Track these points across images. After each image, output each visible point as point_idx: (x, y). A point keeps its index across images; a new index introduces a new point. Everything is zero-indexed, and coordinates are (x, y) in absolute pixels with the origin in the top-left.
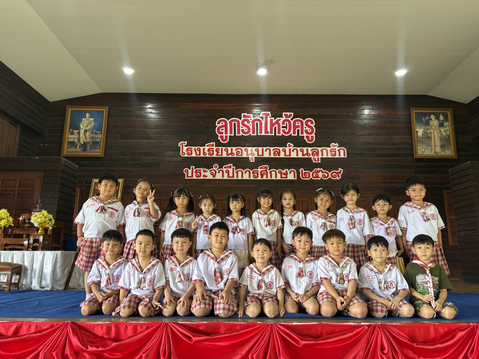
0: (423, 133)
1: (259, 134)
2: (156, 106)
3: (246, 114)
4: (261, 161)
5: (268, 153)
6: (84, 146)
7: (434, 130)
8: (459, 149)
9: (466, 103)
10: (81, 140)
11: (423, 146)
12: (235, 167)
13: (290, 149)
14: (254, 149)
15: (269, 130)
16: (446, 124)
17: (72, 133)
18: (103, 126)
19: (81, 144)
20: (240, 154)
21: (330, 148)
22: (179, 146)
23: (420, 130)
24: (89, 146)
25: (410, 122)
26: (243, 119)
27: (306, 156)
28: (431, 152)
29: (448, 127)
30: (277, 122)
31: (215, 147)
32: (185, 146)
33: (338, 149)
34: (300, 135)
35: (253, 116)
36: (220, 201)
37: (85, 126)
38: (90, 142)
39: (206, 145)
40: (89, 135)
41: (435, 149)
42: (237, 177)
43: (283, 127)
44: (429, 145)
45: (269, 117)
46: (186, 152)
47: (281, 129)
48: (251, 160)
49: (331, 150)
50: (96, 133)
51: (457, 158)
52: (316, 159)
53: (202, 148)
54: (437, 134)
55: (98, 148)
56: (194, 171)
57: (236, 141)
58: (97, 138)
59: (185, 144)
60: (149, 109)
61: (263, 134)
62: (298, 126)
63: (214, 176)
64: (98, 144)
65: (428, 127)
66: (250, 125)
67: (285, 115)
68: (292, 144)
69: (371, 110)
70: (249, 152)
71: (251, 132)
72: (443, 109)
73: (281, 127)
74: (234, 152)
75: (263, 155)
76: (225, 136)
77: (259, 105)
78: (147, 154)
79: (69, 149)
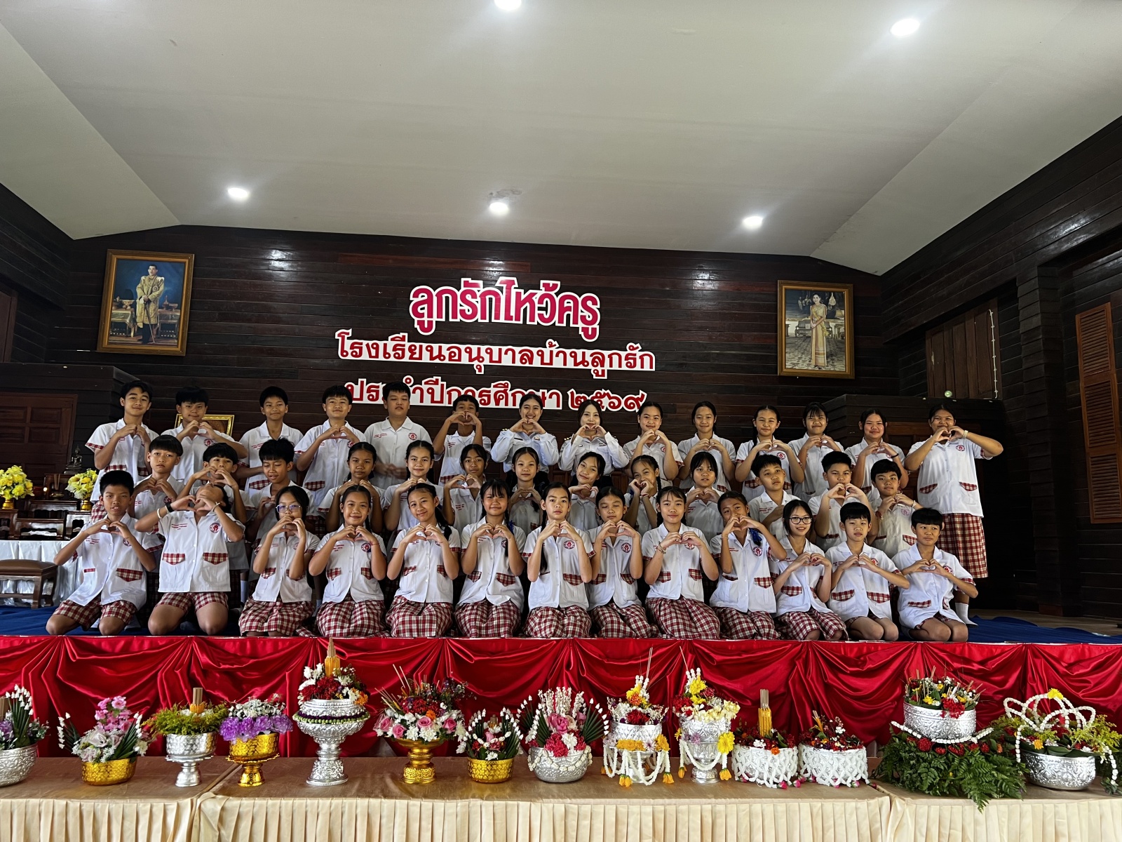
0: (798, 328)
1: (493, 320)
2: (292, 256)
3: (469, 280)
4: (495, 373)
5: (509, 357)
6: (145, 332)
7: (817, 323)
8: (858, 361)
9: (879, 274)
10: (137, 320)
11: (796, 354)
12: (445, 383)
13: (551, 352)
14: (483, 348)
15: (513, 313)
16: (839, 313)
17: (120, 306)
18: (184, 293)
19: (138, 328)
20: (456, 358)
21: (626, 353)
22: (337, 337)
23: (793, 322)
24: (155, 333)
25: (775, 308)
26: (463, 289)
27: (581, 367)
28: (809, 365)
29: (843, 319)
30: (529, 299)
31: (408, 342)
32: (348, 338)
33: (639, 354)
34: (572, 325)
35: (484, 284)
37: (146, 292)
38: (156, 325)
39: (390, 338)
40: (155, 310)
41: (816, 360)
43: (540, 309)
44: (806, 351)
45: (515, 288)
46: (350, 351)
47: (537, 312)
48: (477, 370)
49: (627, 355)
50: (169, 308)
51: (853, 378)
52: (599, 372)
53: (381, 344)
54: (823, 331)
55: (170, 338)
56: (366, 388)
57: (449, 332)
58: (172, 318)
59: (348, 334)
60: (277, 262)
61: (502, 320)
62: (569, 309)
64: (174, 330)
66: (477, 302)
67: (544, 285)
68: (556, 343)
69: (704, 282)
70: (474, 355)
71: (479, 316)
72: (836, 284)
73: (536, 309)
74: (445, 353)
75: (500, 361)
76: (428, 321)
77: (495, 262)
78: (272, 352)
79: (113, 338)
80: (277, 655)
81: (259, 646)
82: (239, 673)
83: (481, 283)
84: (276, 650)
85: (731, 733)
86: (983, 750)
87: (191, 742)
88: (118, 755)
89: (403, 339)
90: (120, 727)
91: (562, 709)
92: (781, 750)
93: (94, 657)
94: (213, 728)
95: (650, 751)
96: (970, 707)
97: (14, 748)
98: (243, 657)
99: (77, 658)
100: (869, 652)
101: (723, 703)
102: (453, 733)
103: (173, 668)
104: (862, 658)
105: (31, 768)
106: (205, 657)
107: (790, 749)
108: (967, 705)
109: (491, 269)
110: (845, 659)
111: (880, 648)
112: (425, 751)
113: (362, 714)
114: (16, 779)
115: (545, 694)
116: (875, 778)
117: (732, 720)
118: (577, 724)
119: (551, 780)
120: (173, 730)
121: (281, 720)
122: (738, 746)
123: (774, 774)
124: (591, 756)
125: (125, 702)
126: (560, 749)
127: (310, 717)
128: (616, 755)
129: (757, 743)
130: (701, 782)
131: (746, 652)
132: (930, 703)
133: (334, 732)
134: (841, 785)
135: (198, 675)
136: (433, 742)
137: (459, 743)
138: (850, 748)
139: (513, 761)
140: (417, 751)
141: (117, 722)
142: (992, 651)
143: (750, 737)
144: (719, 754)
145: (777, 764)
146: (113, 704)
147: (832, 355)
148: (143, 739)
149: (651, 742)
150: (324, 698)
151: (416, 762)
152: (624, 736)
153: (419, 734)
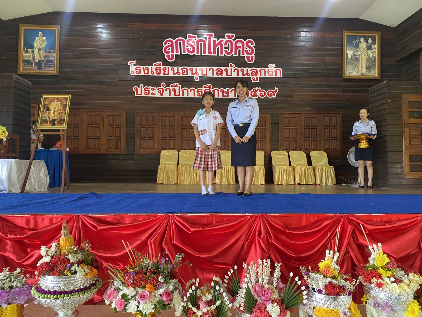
0: (352, 55)
1: (203, 54)
2: (107, 26)
3: (191, 35)
4: (205, 80)
5: (211, 72)
6: (39, 64)
7: (363, 52)
8: (382, 71)
9: (394, 26)
10: (35, 58)
11: (352, 68)
12: (180, 86)
13: (231, 69)
14: (198, 68)
15: (212, 50)
16: (373, 47)
17: (27, 52)
18: (56, 44)
19: (36, 62)
20: (186, 73)
22: (129, 65)
23: (350, 52)
24: (44, 64)
25: (342, 45)
26: (188, 38)
27: (246, 76)
28: (358, 73)
29: (375, 49)
30: (220, 43)
31: (163, 66)
32: (134, 65)
33: (274, 69)
34: (241, 55)
36: (168, 117)
37: (38, 45)
38: (44, 61)
39: (154, 64)
40: (43, 53)
41: (361, 70)
42: (183, 95)
43: (225, 48)
44: (357, 66)
45: (213, 38)
46: (135, 71)
47: (224, 49)
48: (196, 79)
49: (269, 70)
50: (49, 52)
51: (380, 79)
52: (255, 78)
53: (150, 67)
54: (365, 56)
55: (52, 67)
56: (143, 89)
57: (182, 61)
58: (51, 57)
59: (134, 63)
60: (99, 29)
61: (207, 54)
62: (240, 47)
63: (162, 95)
64: (52, 63)
65: (357, 50)
66: (195, 45)
67: (227, 36)
68: (233, 65)
69: (306, 33)
70: (194, 72)
71: (196, 52)
72: (372, 32)
73: (224, 48)
74: (180, 71)
75: (207, 74)
76: (172, 55)
77: (204, 25)
78: (99, 73)
79: (24, 67)
83: (197, 35)
89: (160, 65)
91: (264, 280)
109: (201, 29)
115: (249, 266)
118: (278, 293)
147: (369, 68)
149: (346, 310)
152: (320, 305)
153: (138, 307)
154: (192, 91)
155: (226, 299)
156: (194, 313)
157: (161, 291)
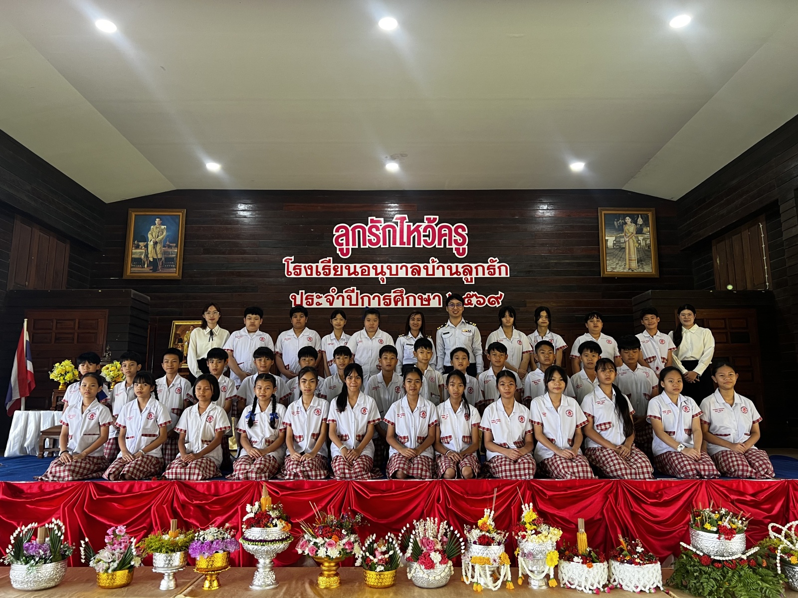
0: (615, 242)
1: (392, 246)
2: (252, 208)
3: (374, 218)
4: (395, 282)
5: (403, 271)
6: (154, 264)
7: (629, 238)
8: (661, 264)
9: (675, 199)
10: (149, 256)
11: (614, 261)
12: (359, 291)
13: (434, 266)
14: (385, 265)
15: (405, 240)
16: (645, 230)
17: (137, 247)
18: (180, 236)
19: (150, 261)
20: (367, 273)
21: (488, 265)
22: (284, 262)
23: (611, 238)
24: (161, 264)
25: (597, 228)
26: (370, 224)
27: (455, 276)
28: (624, 268)
29: (649, 234)
30: (417, 229)
31: (333, 263)
32: (292, 263)
33: (497, 265)
34: (447, 246)
35: (384, 220)
37: (154, 236)
38: (161, 259)
39: (320, 261)
40: (160, 249)
41: (629, 265)
42: (363, 304)
43: (424, 236)
45: (406, 222)
46: (293, 272)
47: (422, 238)
48: (381, 281)
50: (170, 247)
51: (657, 277)
52: (468, 279)
53: (314, 265)
54: (634, 243)
55: (172, 267)
56: (304, 297)
57: (361, 256)
58: (172, 253)
59: (291, 259)
60: (242, 212)
61: (398, 245)
62: (445, 235)
63: (331, 304)
64: (173, 261)
66: (380, 233)
67: (427, 219)
68: (436, 260)
69: (544, 211)
70: (379, 270)
71: (381, 243)
72: (642, 209)
73: (422, 236)
74: (359, 270)
75: (397, 274)
76: (346, 248)
77: (393, 205)
78: (239, 274)
80: (232, 493)
81: (220, 487)
82: (207, 507)
83: (382, 219)
84: (232, 490)
85: (556, 552)
86: (751, 564)
87: (169, 558)
88: (120, 567)
89: (329, 262)
90: (122, 547)
91: (430, 534)
92: (594, 564)
93: (108, 496)
94: (184, 548)
95: (496, 565)
96: (740, 531)
97: (51, 563)
98: (209, 495)
99: (97, 497)
100: (665, 488)
101: (549, 529)
102: (351, 552)
103: (162, 503)
104: (659, 493)
105: (63, 576)
106: (183, 496)
107: (601, 564)
108: (737, 530)
109: (389, 210)
110: (646, 493)
111: (673, 485)
112: (333, 564)
113: (287, 537)
114: (53, 584)
115: (418, 523)
116: (669, 585)
117: (557, 542)
118: (442, 545)
119: (423, 586)
120: (156, 550)
121: (231, 542)
122: (562, 561)
123: (589, 583)
124: (452, 568)
125: (125, 530)
126: (429, 563)
127: (251, 540)
128: (470, 568)
129: (576, 559)
130: (535, 588)
131: (570, 488)
132: (709, 529)
133: (267, 551)
134: (641, 591)
135: (179, 508)
136: (337, 558)
137: (357, 559)
138: (647, 564)
139: (396, 572)
140: (326, 564)
141: (120, 544)
142: (761, 486)
143: (571, 554)
144: (547, 568)
145: (592, 575)
146: (117, 531)
147: (641, 261)
148: (138, 556)
149: (496, 558)
150: (260, 527)
151: (326, 573)
152: (476, 554)
153: (326, 552)
154: (377, 298)
155: (398, 549)
156: (371, 560)
157: (344, 541)
